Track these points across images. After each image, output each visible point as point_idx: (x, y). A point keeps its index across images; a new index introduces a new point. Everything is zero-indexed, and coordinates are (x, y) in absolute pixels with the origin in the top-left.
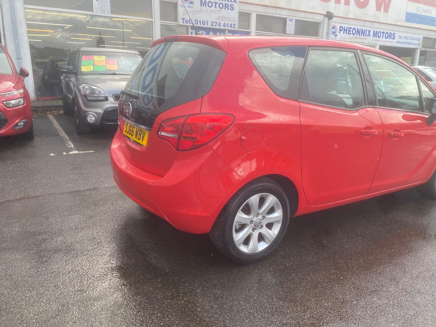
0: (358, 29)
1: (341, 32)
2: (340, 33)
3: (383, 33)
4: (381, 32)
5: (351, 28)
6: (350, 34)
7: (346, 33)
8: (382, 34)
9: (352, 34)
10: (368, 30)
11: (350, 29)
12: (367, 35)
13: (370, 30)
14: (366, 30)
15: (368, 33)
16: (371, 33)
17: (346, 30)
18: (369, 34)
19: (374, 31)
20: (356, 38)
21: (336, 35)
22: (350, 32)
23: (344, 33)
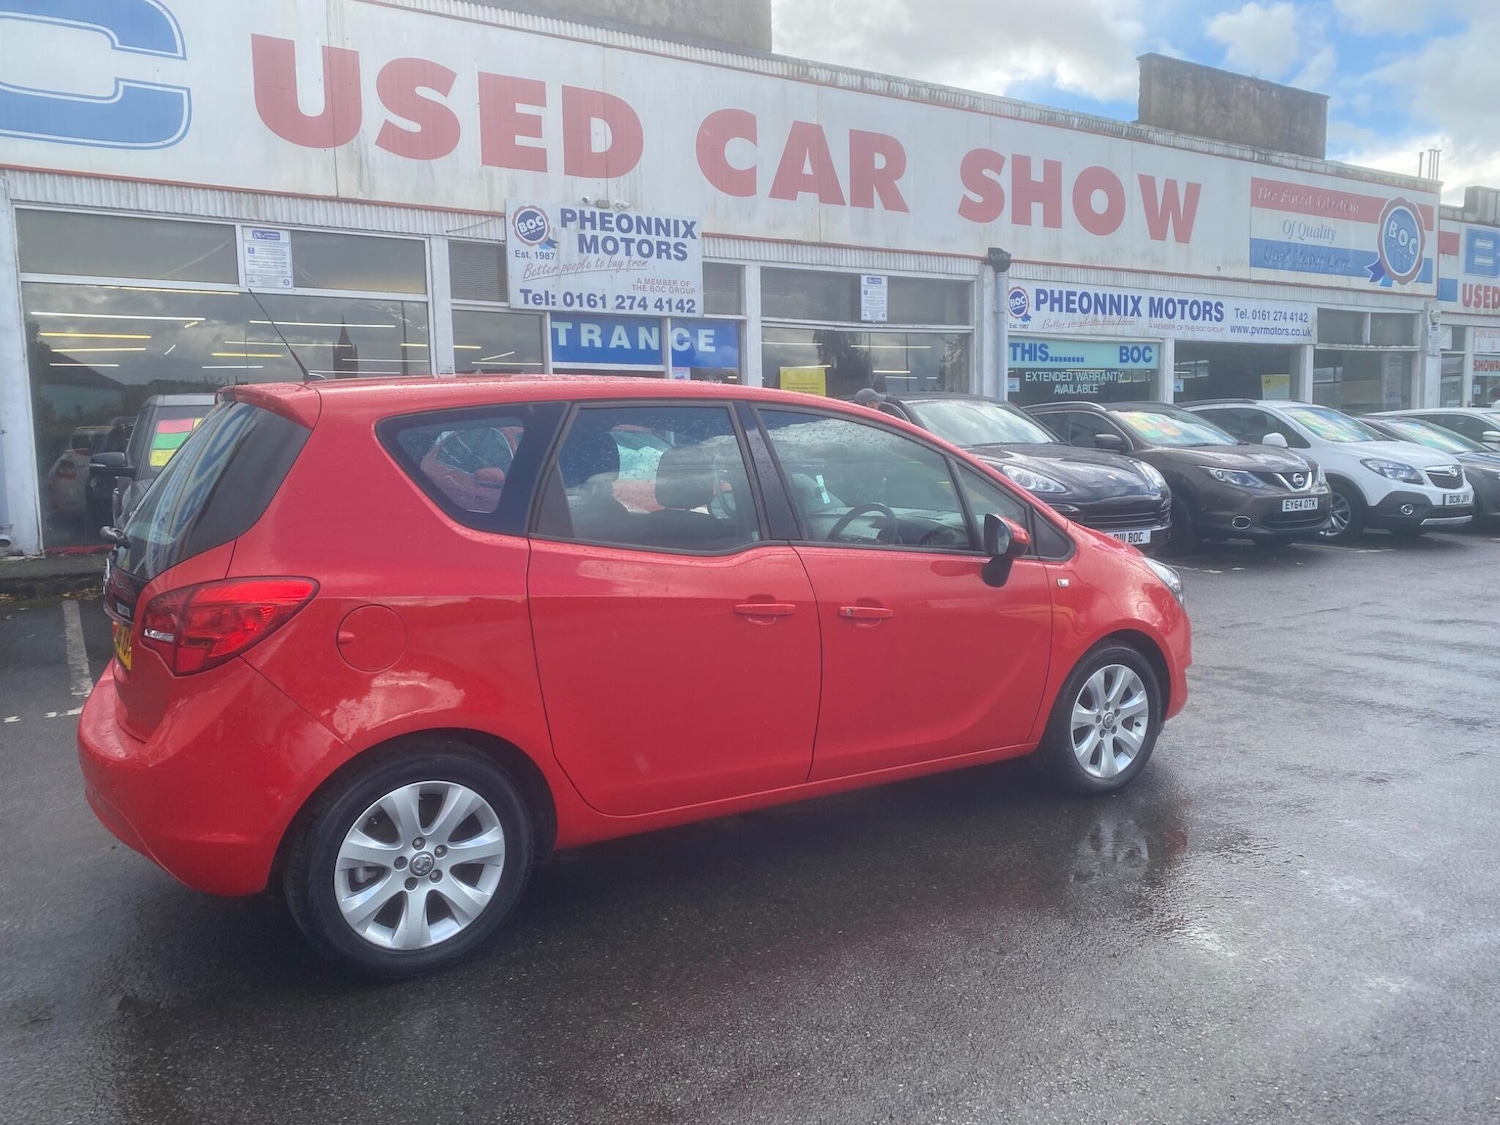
0: (1096, 295)
1: (1041, 305)
2: (1038, 308)
3: (1183, 303)
4: (1177, 302)
5: (1074, 294)
6: (1074, 311)
7: (1061, 310)
8: (1179, 307)
9: (1078, 310)
10: (1133, 297)
11: (1072, 298)
12: (1129, 313)
13: (1139, 298)
14: (1126, 297)
15: (1131, 306)
16: (1144, 307)
17: (1059, 301)
18: (1136, 309)
19: (1152, 300)
20: (1095, 322)
21: (1027, 318)
22: (1072, 306)
23: (1052, 309)
